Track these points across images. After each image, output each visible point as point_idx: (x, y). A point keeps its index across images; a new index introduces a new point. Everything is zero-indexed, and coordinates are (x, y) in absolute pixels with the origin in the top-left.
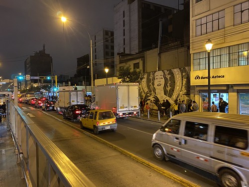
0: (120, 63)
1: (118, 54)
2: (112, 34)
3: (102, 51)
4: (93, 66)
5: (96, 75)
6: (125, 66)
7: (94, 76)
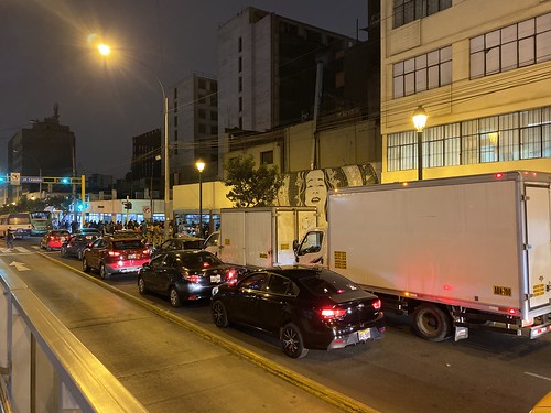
0: (231, 151)
1: (227, 130)
2: (214, 86)
3: (192, 124)
4: (170, 157)
5: (176, 176)
6: (242, 156)
7: (171, 177)
